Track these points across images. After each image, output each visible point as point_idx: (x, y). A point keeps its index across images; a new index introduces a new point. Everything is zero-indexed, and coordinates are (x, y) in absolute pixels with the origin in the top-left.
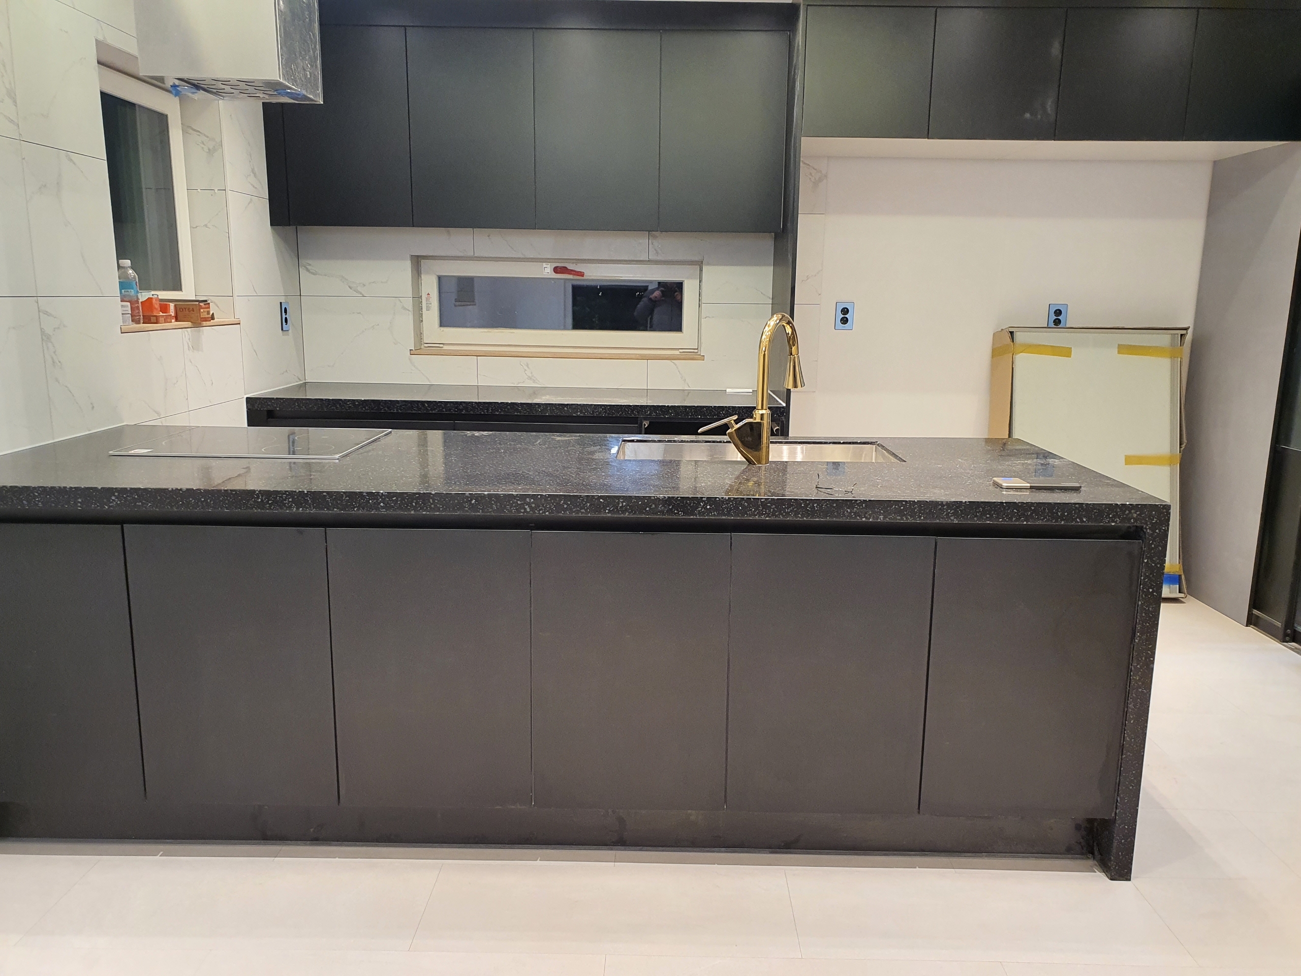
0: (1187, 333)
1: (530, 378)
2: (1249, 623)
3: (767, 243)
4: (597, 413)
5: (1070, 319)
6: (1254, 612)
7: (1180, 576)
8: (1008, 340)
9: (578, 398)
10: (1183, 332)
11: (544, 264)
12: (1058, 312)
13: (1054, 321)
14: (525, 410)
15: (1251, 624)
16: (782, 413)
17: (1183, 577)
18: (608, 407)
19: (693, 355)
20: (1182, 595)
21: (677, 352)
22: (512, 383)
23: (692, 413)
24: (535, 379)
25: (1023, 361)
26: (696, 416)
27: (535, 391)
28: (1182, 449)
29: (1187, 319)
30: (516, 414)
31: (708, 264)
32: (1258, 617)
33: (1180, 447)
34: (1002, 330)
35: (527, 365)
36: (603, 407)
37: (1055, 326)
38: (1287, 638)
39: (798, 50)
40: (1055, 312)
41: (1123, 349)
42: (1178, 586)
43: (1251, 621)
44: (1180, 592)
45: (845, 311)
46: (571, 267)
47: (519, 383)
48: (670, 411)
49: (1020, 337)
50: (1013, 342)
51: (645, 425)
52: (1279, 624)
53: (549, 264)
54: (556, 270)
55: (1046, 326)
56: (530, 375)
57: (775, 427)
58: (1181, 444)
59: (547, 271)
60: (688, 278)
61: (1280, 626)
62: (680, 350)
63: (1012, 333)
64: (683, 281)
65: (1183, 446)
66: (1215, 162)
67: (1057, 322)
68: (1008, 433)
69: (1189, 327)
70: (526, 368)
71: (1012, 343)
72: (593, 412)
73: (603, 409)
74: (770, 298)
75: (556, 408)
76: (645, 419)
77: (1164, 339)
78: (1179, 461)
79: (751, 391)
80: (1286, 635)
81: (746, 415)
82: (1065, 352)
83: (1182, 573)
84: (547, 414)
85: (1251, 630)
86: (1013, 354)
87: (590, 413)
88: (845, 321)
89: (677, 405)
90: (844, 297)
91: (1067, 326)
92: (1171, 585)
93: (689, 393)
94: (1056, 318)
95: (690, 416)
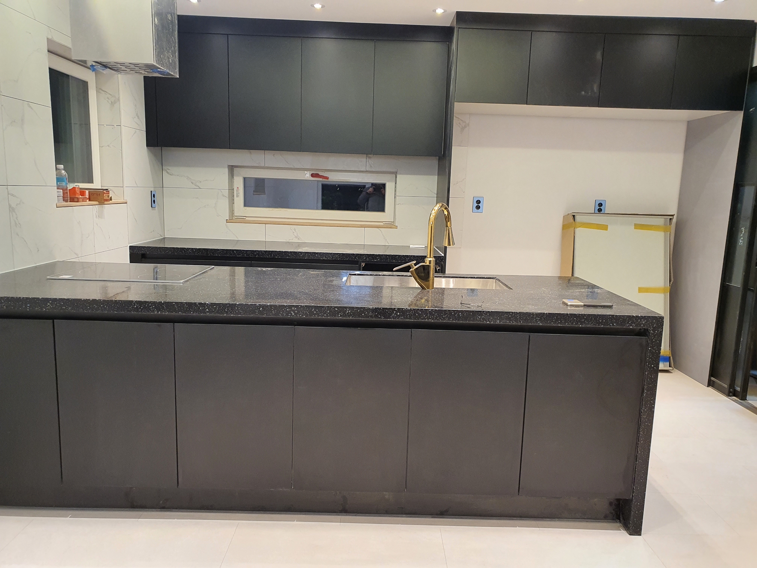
0: (673, 218)
1: (296, 237)
2: (709, 385)
3: (434, 162)
4: (335, 258)
5: (607, 209)
6: (711, 379)
7: (670, 357)
8: (572, 220)
9: (324, 249)
10: (671, 217)
11: (306, 172)
12: (600, 205)
13: (598, 210)
14: (293, 256)
15: (710, 386)
16: (442, 260)
17: (671, 358)
18: (341, 255)
19: (391, 225)
20: (671, 368)
21: (382, 224)
22: (286, 240)
23: (390, 259)
24: (299, 238)
25: (580, 232)
26: (392, 260)
27: (299, 245)
28: (671, 284)
29: (673, 210)
30: (287, 258)
31: (400, 174)
32: (714, 381)
33: (670, 283)
34: (568, 214)
35: (295, 230)
37: (599, 213)
38: (731, 394)
39: (453, 52)
40: (599, 204)
41: (638, 226)
42: (668, 363)
43: (710, 384)
44: (669, 367)
45: (478, 202)
46: (321, 174)
47: (290, 240)
48: (377, 258)
49: (578, 218)
50: (574, 221)
51: (363, 265)
52: (726, 386)
53: (309, 172)
54: (312, 175)
55: (594, 212)
56: (296, 235)
57: (438, 268)
58: (670, 281)
59: (307, 176)
60: (388, 181)
61: (727, 387)
62: (384, 223)
63: (574, 216)
64: (386, 183)
65: (671, 282)
66: (688, 122)
67: (600, 210)
68: (571, 273)
69: (674, 215)
70: (294, 231)
71: (574, 222)
72: (333, 258)
73: (338, 256)
74: (435, 194)
75: (311, 255)
76: (363, 262)
77: (660, 221)
78: (669, 291)
79: (424, 246)
80: (730, 392)
81: (421, 260)
82: (604, 227)
83: (671, 356)
84: (306, 258)
85: (710, 389)
86: (574, 228)
88: (478, 208)
89: (381, 254)
90: (478, 195)
91: (606, 213)
92: (665, 363)
93: (388, 247)
94: (599, 208)
95: (389, 260)
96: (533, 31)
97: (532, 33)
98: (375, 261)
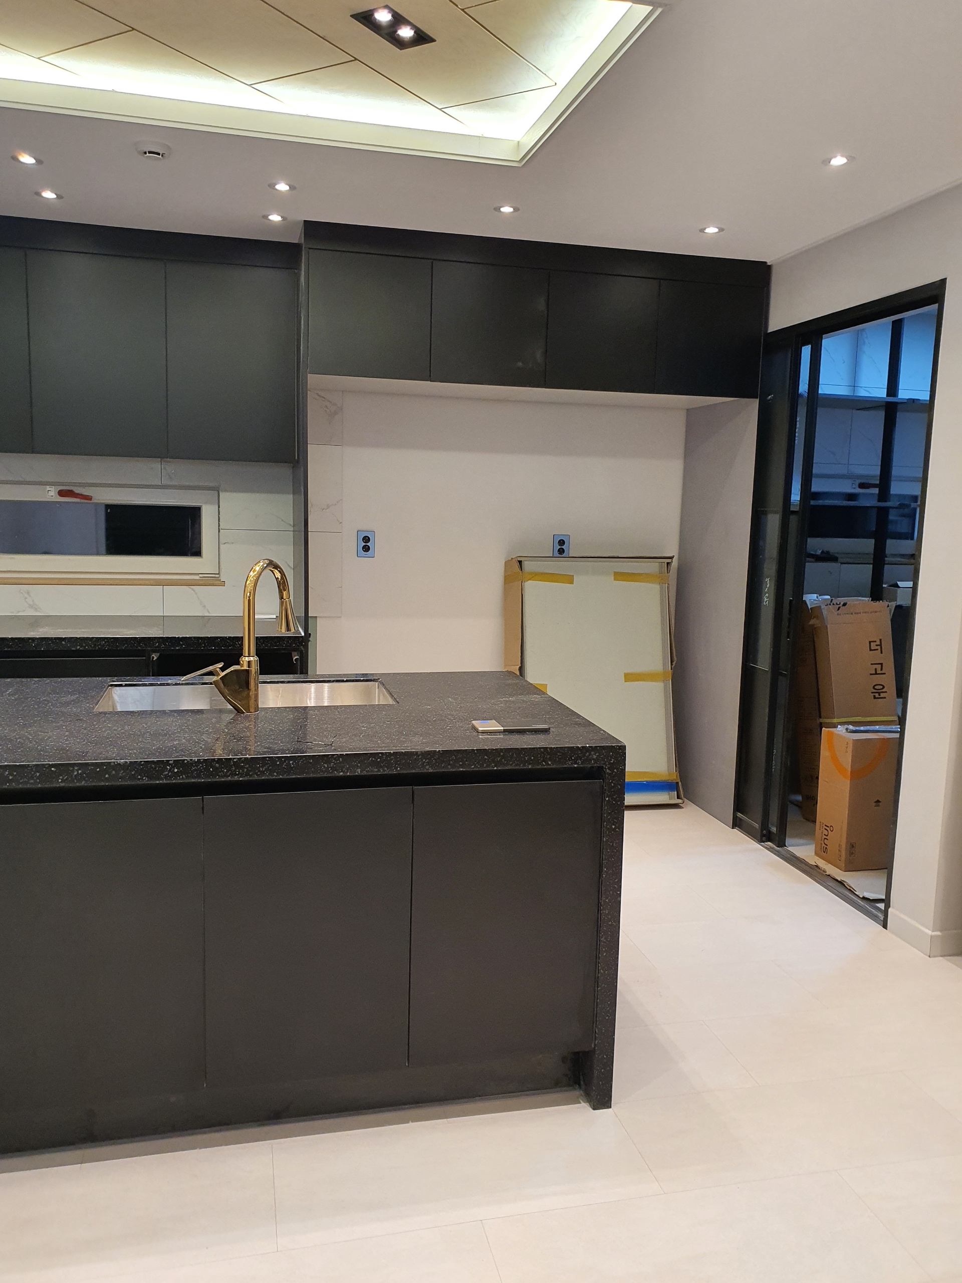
0: (672, 562)
1: (31, 606)
2: (734, 826)
3: (284, 471)
4: (99, 647)
5: (572, 549)
6: (738, 815)
7: (677, 783)
8: (518, 570)
9: (80, 629)
10: (669, 561)
11: (48, 487)
12: (562, 542)
13: (559, 550)
14: (17, 645)
15: (736, 826)
16: (301, 643)
17: (680, 784)
18: (112, 640)
19: (213, 580)
20: (680, 801)
21: (197, 577)
22: (11, 612)
23: (205, 645)
24: (37, 607)
25: (532, 588)
26: (210, 647)
27: (36, 621)
28: (673, 666)
29: (672, 549)
30: (6, 649)
31: (226, 491)
32: (740, 819)
33: (671, 665)
34: (512, 559)
35: (28, 593)
36: (106, 640)
37: (560, 556)
38: (764, 839)
39: (302, 289)
40: (559, 541)
41: (619, 576)
42: (676, 792)
43: (736, 824)
44: (678, 798)
45: (366, 539)
46: (77, 490)
47: (19, 612)
48: (181, 643)
49: (527, 565)
50: (522, 570)
51: (153, 658)
52: (757, 826)
53: (53, 487)
54: (61, 493)
55: (552, 555)
56: (31, 603)
57: (295, 656)
58: (672, 662)
59: (51, 494)
60: (206, 503)
61: (757, 827)
62: (200, 575)
63: (520, 562)
64: (201, 506)
65: (674, 663)
66: (688, 410)
67: (561, 551)
68: (520, 654)
69: (674, 556)
70: (26, 595)
71: (520, 572)
72: (95, 645)
73: (105, 642)
74: (291, 525)
75: (53, 643)
76: (154, 652)
77: (653, 567)
78: (671, 678)
79: (275, 617)
80: (763, 835)
81: (264, 645)
82: (570, 580)
83: (679, 781)
84: (42, 649)
85: (736, 831)
86: (522, 582)
87: (91, 646)
88: (366, 549)
89: (188, 636)
90: (366, 526)
91: (570, 555)
92: (670, 792)
93: (210, 619)
94: (560, 547)
95: (203, 647)
96: (434, 259)
97: (432, 262)
98: (177, 648)
